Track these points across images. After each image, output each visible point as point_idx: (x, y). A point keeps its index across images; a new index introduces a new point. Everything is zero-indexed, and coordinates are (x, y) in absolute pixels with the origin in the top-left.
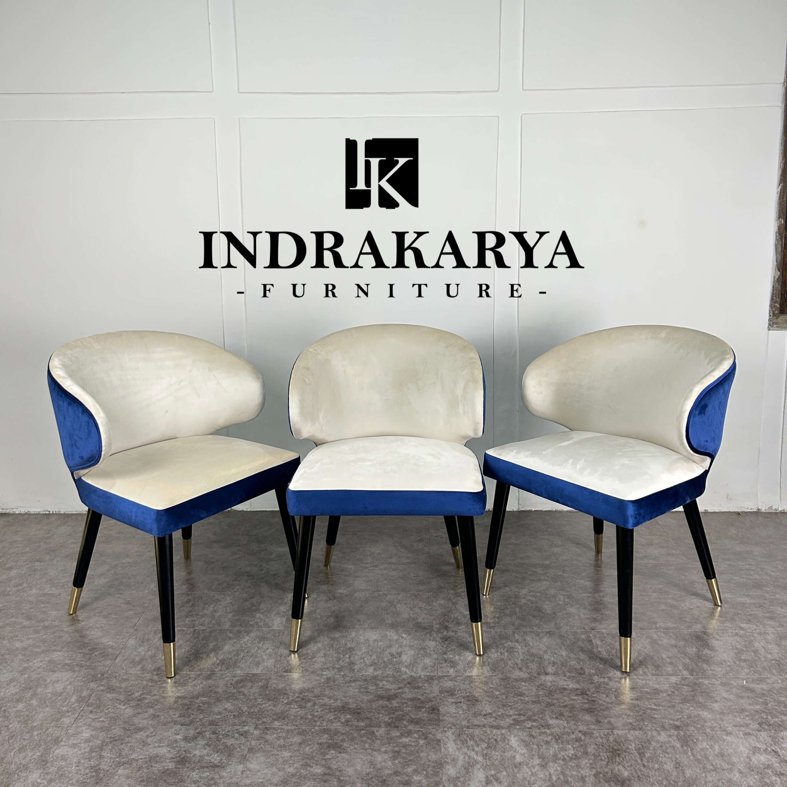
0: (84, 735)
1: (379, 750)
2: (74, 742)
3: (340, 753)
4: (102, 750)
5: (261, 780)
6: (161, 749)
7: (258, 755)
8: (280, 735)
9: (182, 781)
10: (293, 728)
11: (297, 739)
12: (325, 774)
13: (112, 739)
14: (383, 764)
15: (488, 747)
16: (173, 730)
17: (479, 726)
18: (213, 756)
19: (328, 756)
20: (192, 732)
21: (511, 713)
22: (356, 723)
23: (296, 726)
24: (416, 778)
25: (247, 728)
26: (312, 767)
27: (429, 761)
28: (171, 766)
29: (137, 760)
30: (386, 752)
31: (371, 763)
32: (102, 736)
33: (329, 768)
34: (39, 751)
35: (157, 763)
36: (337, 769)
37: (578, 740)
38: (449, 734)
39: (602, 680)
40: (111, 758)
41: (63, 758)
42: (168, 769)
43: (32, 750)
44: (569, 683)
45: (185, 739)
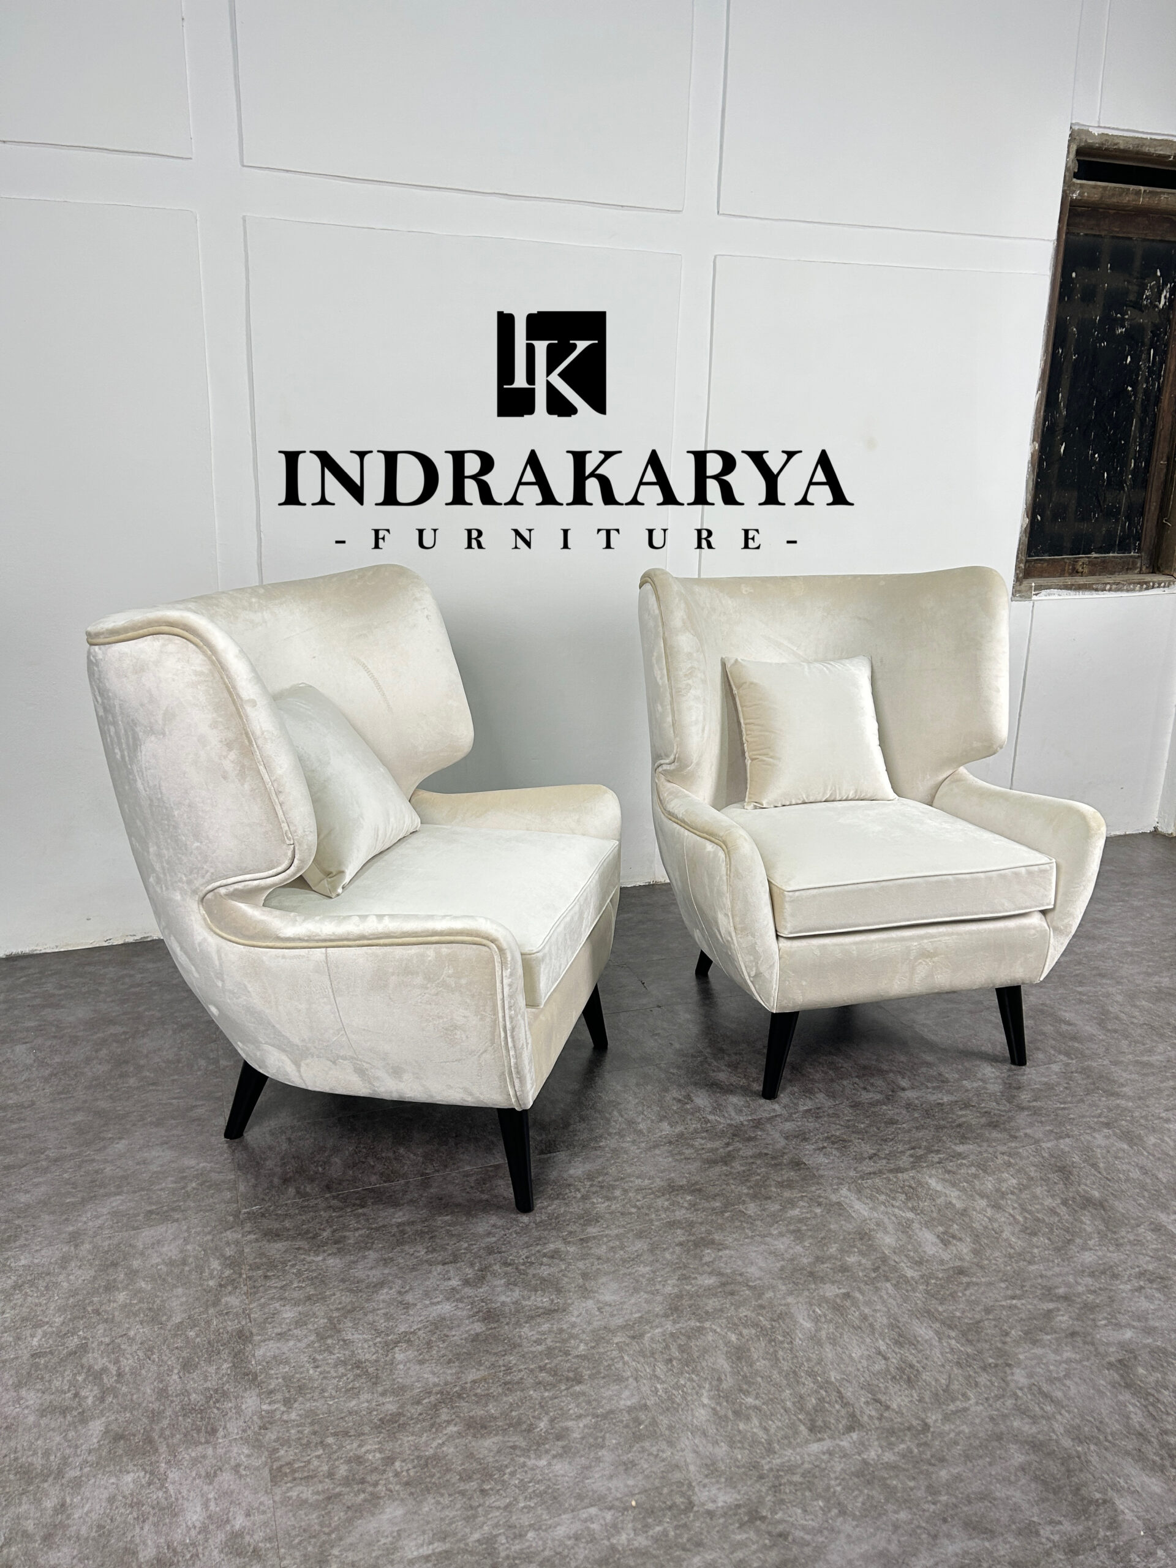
0: (285, 1316)
1: (771, 1234)
2: (279, 1330)
3: (719, 1250)
4: (339, 1331)
5: (637, 1315)
6: (439, 1307)
7: (600, 1281)
8: (611, 1244)
9: (515, 1346)
10: (621, 1231)
11: (640, 1245)
12: (723, 1284)
13: (342, 1312)
14: (791, 1251)
15: (909, 1198)
16: (435, 1273)
17: (874, 1173)
18: (533, 1298)
19: (707, 1259)
20: (470, 1272)
21: (901, 1148)
22: (707, 1205)
23: (624, 1226)
24: (851, 1260)
25: (552, 1246)
26: (696, 1278)
27: (849, 1234)
28: (478, 1327)
29: (414, 1333)
30: (781, 1235)
31: (774, 1253)
32: (319, 1309)
33: (720, 1274)
34: (225, 1361)
35: (451, 1329)
36: (733, 1272)
37: (1009, 1165)
38: (844, 1191)
39: (975, 1085)
40: (366, 1341)
41: (279, 1360)
42: (477, 1335)
43: (209, 1361)
44: (940, 1096)
45: (466, 1282)
